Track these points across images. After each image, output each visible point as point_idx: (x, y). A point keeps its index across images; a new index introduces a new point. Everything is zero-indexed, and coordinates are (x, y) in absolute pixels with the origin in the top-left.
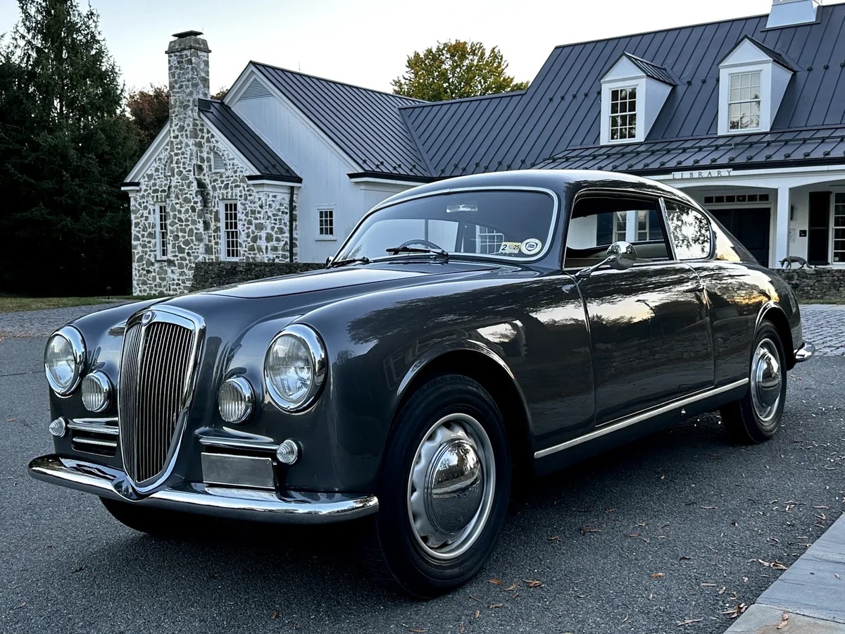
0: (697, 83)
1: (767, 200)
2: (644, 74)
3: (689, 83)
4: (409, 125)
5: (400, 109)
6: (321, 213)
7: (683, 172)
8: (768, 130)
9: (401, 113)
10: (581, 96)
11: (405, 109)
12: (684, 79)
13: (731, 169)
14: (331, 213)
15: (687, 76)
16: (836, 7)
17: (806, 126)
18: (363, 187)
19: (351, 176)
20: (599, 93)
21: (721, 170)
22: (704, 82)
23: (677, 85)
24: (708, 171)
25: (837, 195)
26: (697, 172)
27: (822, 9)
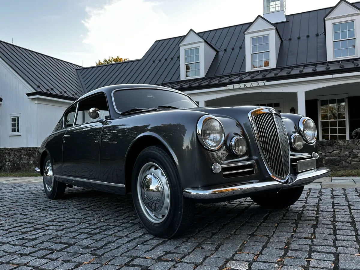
0: (229, 50)
1: (279, 106)
2: (203, 40)
3: (225, 50)
4: (80, 76)
5: (76, 70)
6: (13, 119)
7: (234, 85)
8: (275, 67)
9: (77, 72)
10: (169, 60)
11: (79, 69)
12: (222, 49)
13: (266, 81)
14: (18, 118)
15: (223, 47)
16: (295, 16)
17: (296, 64)
18: (36, 102)
19: (29, 95)
20: (179, 57)
21: (259, 82)
22: (233, 49)
23: (219, 52)
24: (251, 83)
25: (322, 101)
26: (243, 84)
27: (288, 17)
